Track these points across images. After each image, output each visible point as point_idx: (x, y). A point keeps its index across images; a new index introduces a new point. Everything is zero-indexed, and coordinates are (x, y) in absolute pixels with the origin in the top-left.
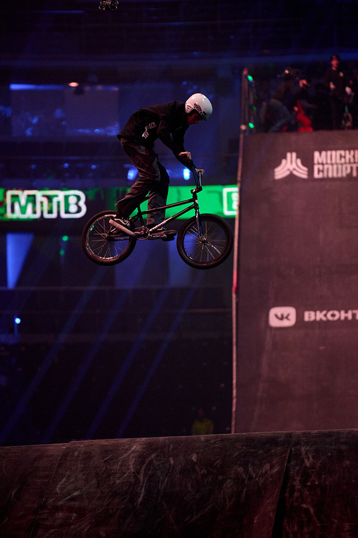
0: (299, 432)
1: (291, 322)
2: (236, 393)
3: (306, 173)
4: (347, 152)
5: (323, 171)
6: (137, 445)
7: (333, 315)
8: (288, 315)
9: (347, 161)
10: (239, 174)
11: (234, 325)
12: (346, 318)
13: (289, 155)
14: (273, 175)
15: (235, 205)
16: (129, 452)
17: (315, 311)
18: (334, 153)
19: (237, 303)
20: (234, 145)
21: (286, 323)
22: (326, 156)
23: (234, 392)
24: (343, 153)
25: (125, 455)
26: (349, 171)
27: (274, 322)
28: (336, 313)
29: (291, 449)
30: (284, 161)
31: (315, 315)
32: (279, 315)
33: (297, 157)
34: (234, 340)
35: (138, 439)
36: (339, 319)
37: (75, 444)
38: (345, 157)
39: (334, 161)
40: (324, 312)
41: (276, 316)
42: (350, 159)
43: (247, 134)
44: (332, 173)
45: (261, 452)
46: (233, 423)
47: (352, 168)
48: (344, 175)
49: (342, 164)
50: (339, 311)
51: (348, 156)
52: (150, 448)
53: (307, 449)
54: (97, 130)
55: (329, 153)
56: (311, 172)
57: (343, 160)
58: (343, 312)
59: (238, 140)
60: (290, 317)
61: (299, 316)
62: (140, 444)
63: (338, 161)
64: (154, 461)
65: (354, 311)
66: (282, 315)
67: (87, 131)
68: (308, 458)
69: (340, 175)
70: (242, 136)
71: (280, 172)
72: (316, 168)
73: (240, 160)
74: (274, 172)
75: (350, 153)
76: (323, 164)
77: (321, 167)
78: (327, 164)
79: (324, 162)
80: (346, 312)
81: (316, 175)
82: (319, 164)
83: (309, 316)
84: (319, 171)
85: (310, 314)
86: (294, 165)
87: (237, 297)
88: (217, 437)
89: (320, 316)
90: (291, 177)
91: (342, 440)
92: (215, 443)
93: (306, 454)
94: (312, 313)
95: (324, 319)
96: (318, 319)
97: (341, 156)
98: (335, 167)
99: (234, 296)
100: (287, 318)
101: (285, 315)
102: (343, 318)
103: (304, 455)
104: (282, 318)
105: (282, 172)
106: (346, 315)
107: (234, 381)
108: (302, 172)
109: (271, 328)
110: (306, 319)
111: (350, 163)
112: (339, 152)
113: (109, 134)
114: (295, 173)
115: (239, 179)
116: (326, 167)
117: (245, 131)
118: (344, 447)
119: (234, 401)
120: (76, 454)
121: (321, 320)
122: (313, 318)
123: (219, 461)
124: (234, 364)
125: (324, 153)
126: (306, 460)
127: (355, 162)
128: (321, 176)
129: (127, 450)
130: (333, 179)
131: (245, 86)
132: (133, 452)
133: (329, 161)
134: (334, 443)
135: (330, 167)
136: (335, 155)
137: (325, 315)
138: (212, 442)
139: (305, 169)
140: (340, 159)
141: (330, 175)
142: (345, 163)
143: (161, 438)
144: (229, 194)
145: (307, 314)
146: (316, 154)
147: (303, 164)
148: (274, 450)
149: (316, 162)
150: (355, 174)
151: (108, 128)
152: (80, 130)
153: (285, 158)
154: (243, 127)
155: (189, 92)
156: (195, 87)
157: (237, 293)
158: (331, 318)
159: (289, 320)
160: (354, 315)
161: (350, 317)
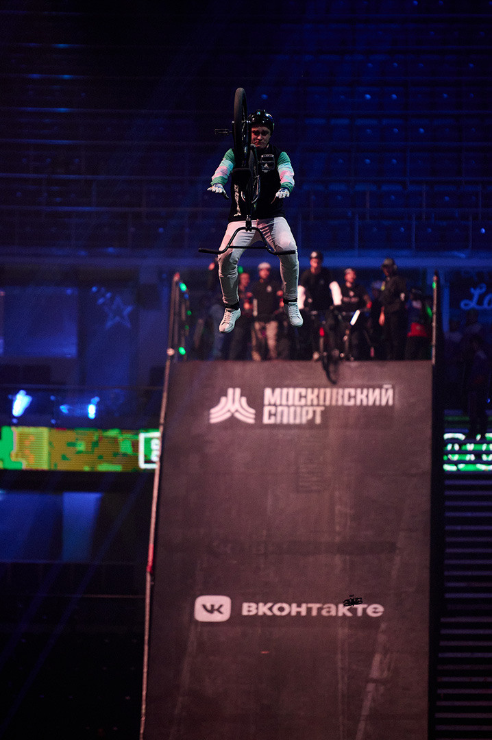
1: (224, 616)
2: (146, 708)
3: (253, 416)
4: (309, 391)
5: (275, 415)
7: (281, 609)
8: (221, 606)
9: (309, 403)
10: (163, 415)
12: (299, 613)
13: (230, 391)
14: (208, 417)
15: (155, 456)
18: (291, 391)
19: (152, 588)
20: (157, 375)
21: (216, 617)
22: (281, 394)
23: (143, 707)
24: (303, 391)
26: (310, 416)
27: (201, 615)
30: (223, 400)
31: (257, 608)
32: (209, 607)
33: (242, 395)
34: (146, 638)
38: (305, 397)
39: (290, 402)
41: (204, 607)
42: (312, 401)
43: (175, 361)
44: (288, 418)
47: (314, 413)
48: (304, 421)
49: (301, 407)
51: (310, 396)
55: (285, 391)
57: (303, 401)
58: (294, 605)
59: (162, 370)
60: (222, 610)
61: (236, 609)
63: (297, 402)
65: (310, 605)
66: (212, 606)
69: (298, 421)
70: (168, 363)
71: (218, 414)
72: (266, 410)
73: (165, 395)
74: (209, 414)
75: (313, 392)
76: (275, 405)
77: (273, 409)
78: (281, 405)
79: (278, 402)
80: (299, 606)
81: (266, 420)
82: (270, 405)
83: (248, 609)
84: (270, 414)
85: (249, 607)
86: (237, 406)
87: (153, 580)
90: (233, 421)
94: (253, 605)
95: (269, 613)
96: (260, 613)
97: (301, 396)
98: (292, 409)
99: (148, 578)
100: (218, 610)
101: (216, 607)
102: (294, 613)
104: (211, 611)
105: (220, 413)
107: (144, 693)
108: (247, 416)
109: (197, 623)
110: (245, 613)
111: (312, 405)
112: (298, 391)
114: (238, 416)
115: (162, 421)
116: (279, 409)
117: (173, 357)
119: (143, 719)
122: (253, 612)
124: (145, 669)
125: (278, 391)
127: (318, 405)
128: (272, 421)
130: (289, 427)
131: (175, 296)
133: (284, 402)
135: (285, 409)
136: (293, 393)
139: (252, 411)
140: (300, 400)
141: (285, 421)
142: (306, 405)
144: (148, 441)
146: (268, 391)
147: (250, 404)
149: (266, 402)
150: (318, 420)
153: (226, 395)
154: (171, 352)
155: (101, 301)
156: (108, 295)
157: (152, 574)
158: (278, 613)
159: (221, 613)
160: (309, 610)
161: (304, 613)
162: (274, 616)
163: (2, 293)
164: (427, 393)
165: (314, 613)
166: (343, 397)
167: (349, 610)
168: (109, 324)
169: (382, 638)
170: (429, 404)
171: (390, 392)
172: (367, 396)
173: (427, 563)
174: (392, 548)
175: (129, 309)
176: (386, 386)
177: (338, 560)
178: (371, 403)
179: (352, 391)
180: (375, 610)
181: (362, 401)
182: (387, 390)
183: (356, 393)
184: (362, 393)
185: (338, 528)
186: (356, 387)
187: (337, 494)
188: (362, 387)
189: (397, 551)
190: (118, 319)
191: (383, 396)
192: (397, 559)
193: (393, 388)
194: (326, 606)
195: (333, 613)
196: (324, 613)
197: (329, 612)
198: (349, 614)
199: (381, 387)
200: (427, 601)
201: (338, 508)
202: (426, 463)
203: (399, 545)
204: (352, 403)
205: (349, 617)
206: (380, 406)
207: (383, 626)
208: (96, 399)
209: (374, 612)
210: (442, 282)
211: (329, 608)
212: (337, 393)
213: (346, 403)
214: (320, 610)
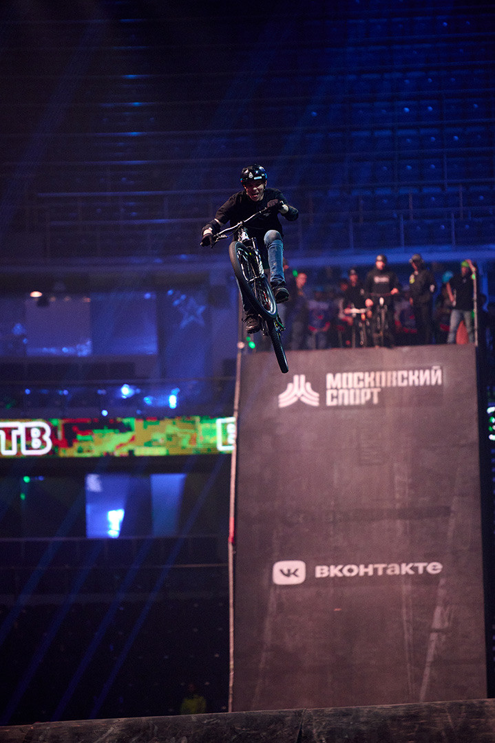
0: (310, 710)
1: (300, 578)
2: (234, 664)
3: (318, 399)
4: (367, 374)
5: (337, 397)
6: (115, 726)
7: (350, 571)
8: (296, 570)
9: (367, 385)
10: (237, 400)
11: (231, 583)
12: (366, 573)
13: (296, 378)
14: (278, 403)
15: (232, 439)
16: (105, 736)
17: (329, 566)
18: (350, 375)
19: (234, 556)
20: (230, 366)
21: (293, 580)
22: (342, 378)
23: (232, 663)
24: (361, 375)
25: (100, 739)
26: (368, 397)
27: (279, 579)
28: (354, 567)
29: (301, 732)
30: (290, 386)
31: (329, 571)
32: (286, 572)
33: (307, 381)
34: (231, 601)
35: (116, 720)
36: (358, 574)
37: (40, 725)
38: (363, 380)
39: (350, 386)
40: (340, 567)
41: (282, 571)
42: (369, 383)
43: (245, 353)
44: (349, 399)
45: (264, 734)
46: (230, 701)
47: (372, 394)
48: (363, 401)
49: (360, 389)
50: (358, 566)
51: (367, 379)
52: (131, 730)
53: (319, 731)
54: (65, 350)
55: (345, 375)
56: (323, 398)
57: (361, 384)
58: (362, 567)
59: (234, 362)
60: (297, 573)
61: (310, 572)
62: (119, 726)
63: (356, 385)
65: (376, 566)
66: (289, 571)
67: (53, 351)
68: (321, 741)
69: (357, 402)
70: (239, 355)
71: (286, 399)
72: (329, 393)
73: (238, 384)
74: (278, 399)
75: (370, 376)
76: (336, 389)
77: (335, 392)
78: (342, 388)
79: (339, 386)
80: (366, 567)
81: (329, 403)
82: (332, 388)
83: (321, 571)
84: (333, 397)
85: (322, 570)
86: (302, 391)
87: (234, 549)
88: (211, 717)
89: (334, 571)
90: (299, 405)
91: (362, 719)
92: (208, 723)
93: (319, 736)
94: (325, 568)
95: (340, 575)
96: (332, 575)
97: (359, 380)
98: (352, 392)
99: (231, 547)
100: (294, 574)
101: (292, 571)
102: (362, 574)
103: (315, 738)
104: (288, 575)
105: (288, 398)
106: (366, 570)
107: (231, 651)
108: (312, 399)
109: (276, 586)
110: (318, 575)
111: (370, 387)
112: (356, 375)
113: (79, 354)
114: (303, 399)
115: (236, 407)
116: (341, 392)
117: (243, 350)
118: (364, 728)
119: (232, 673)
120: (41, 738)
121: (336, 576)
122: (325, 575)
124: (232, 630)
125: (338, 376)
127: (375, 387)
128: (335, 403)
129: (103, 733)
130: (350, 407)
132: (110, 735)
133: (344, 386)
134: (351, 723)
135: (346, 392)
136: (352, 377)
138: (205, 722)
139: (317, 395)
140: (358, 383)
141: (346, 403)
142: (364, 387)
143: (144, 718)
145: (318, 569)
146: (329, 377)
147: (314, 388)
148: (280, 732)
149: (328, 386)
150: (376, 400)
151: (78, 347)
152: (45, 350)
153: (292, 381)
154: (241, 345)
155: (176, 302)
156: (183, 297)
157: (234, 544)
158: (348, 574)
159: (296, 576)
160: (375, 570)
161: (371, 573)
162: (344, 577)
163: (88, 300)
164: (472, 372)
165: (380, 573)
166: (397, 378)
167: (411, 568)
168: (184, 323)
169: (441, 592)
170: (474, 382)
171: (439, 373)
172: (418, 377)
173: (479, 523)
174: (447, 511)
175: (201, 309)
176: (435, 367)
177: (399, 524)
178: (422, 383)
179: (405, 373)
180: (434, 568)
181: (414, 381)
182: (436, 371)
183: (408, 375)
184: (414, 374)
185: (397, 496)
186: (408, 370)
187: (396, 465)
188: (413, 369)
189: (452, 515)
190: (192, 318)
191: (432, 376)
192: (452, 522)
193: (442, 368)
194: (390, 566)
195: (397, 572)
196: (389, 572)
197: (393, 571)
198: (411, 572)
199: (430, 369)
200: (480, 558)
201: (397, 478)
202: (474, 434)
203: (453, 508)
204: (405, 383)
205: (411, 575)
206: (431, 385)
207: (442, 582)
208: (176, 391)
209: (434, 569)
210: (481, 272)
211: (393, 567)
212: (392, 376)
213: (400, 384)
214: (385, 569)
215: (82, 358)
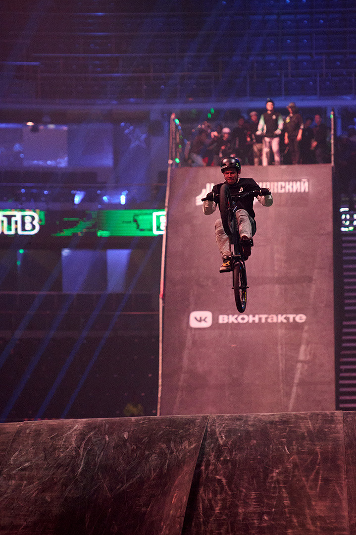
0: (214, 416)
1: (208, 324)
2: (162, 382)
6: (79, 424)
7: (243, 319)
8: (206, 318)
10: (167, 201)
11: (161, 326)
12: (254, 321)
13: (208, 185)
14: (195, 202)
15: (163, 226)
16: (72, 430)
17: (228, 315)
19: (163, 308)
20: (163, 176)
21: (203, 325)
23: (160, 381)
25: (69, 433)
27: (194, 324)
28: (246, 317)
29: (207, 430)
30: (204, 191)
31: (228, 319)
32: (199, 319)
34: (161, 338)
35: (80, 420)
36: (248, 322)
37: (27, 423)
40: (236, 316)
41: (196, 318)
43: (174, 167)
45: (181, 431)
46: (159, 407)
50: (248, 315)
52: (89, 427)
53: (220, 430)
54: (49, 163)
58: (251, 316)
59: (166, 173)
60: (207, 320)
61: (215, 319)
62: (81, 424)
64: (93, 437)
65: (261, 316)
66: (201, 318)
67: (41, 163)
68: (222, 437)
70: (169, 169)
73: (168, 188)
74: (195, 200)
80: (254, 316)
83: (223, 319)
85: (223, 318)
87: (164, 303)
88: (145, 419)
89: (232, 319)
91: (250, 423)
92: (143, 423)
93: (220, 434)
94: (226, 317)
95: (236, 322)
96: (230, 322)
99: (161, 301)
100: (204, 320)
101: (203, 318)
102: (251, 321)
103: (218, 435)
104: (200, 321)
106: (254, 319)
107: (160, 372)
109: (191, 328)
110: (221, 321)
113: (59, 166)
115: (166, 204)
117: (172, 165)
118: (251, 429)
119: (160, 388)
120: (28, 431)
121: (233, 323)
122: (226, 322)
123: (146, 438)
124: (160, 358)
126: (220, 439)
129: (70, 429)
131: (173, 128)
132: (75, 430)
134: (243, 425)
137: (236, 319)
138: (141, 422)
143: (99, 419)
144: (158, 217)
145: (221, 317)
148: (192, 430)
151: (59, 160)
152: (35, 162)
154: (170, 162)
155: (127, 131)
156: (131, 128)
157: (163, 299)
158: (241, 321)
159: (206, 322)
160: (260, 319)
161: (257, 321)
162: (239, 323)
163: (65, 128)
164: (329, 184)
165: (263, 321)
166: (277, 187)
167: (285, 318)
168: (132, 145)
169: (305, 335)
170: (330, 190)
171: (307, 184)
172: (292, 187)
173: (332, 288)
174: (310, 280)
175: (144, 136)
176: (303, 180)
177: (277, 288)
178: (295, 191)
179: (283, 184)
180: (301, 318)
181: (289, 190)
182: (304, 182)
183: (285, 185)
184: (289, 185)
185: (276, 268)
186: (285, 181)
187: (275, 247)
188: (289, 181)
189: (314, 282)
190: (137, 143)
191: (302, 186)
192: (314, 286)
193: (308, 181)
194: (270, 316)
195: (275, 320)
196: (269, 321)
197: (272, 320)
198: (285, 321)
199: (300, 181)
200: (332, 312)
201: (276, 256)
202: (329, 227)
203: (314, 278)
204: (283, 191)
205: (285, 323)
206: (300, 193)
207: (306, 328)
208: (125, 193)
209: (301, 319)
210: (337, 115)
211: (272, 317)
212: (274, 185)
213: (280, 191)
214: (266, 318)
215: (61, 168)
